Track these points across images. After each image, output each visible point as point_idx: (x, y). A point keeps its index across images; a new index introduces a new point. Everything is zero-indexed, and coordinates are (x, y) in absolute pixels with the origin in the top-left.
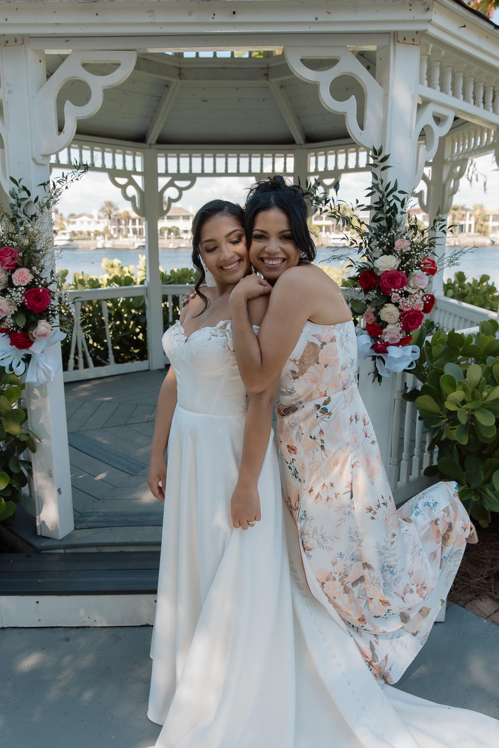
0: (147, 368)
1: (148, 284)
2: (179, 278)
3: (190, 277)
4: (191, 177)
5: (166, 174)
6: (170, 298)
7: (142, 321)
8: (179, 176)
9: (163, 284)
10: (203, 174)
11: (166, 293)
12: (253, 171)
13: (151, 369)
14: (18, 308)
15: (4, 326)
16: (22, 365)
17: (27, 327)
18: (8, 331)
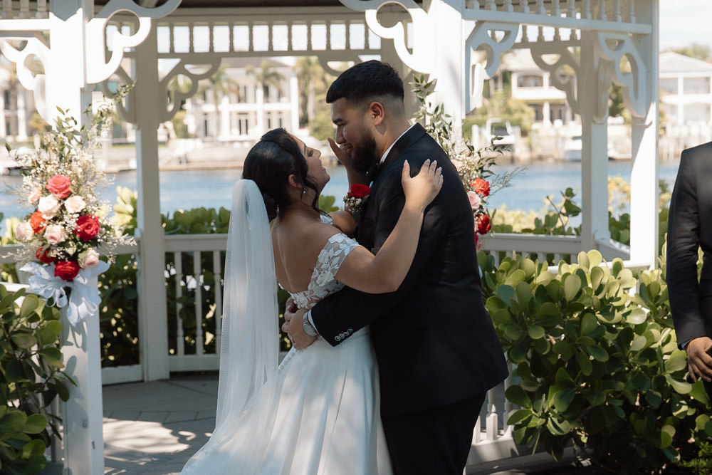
0: (139, 378)
1: (142, 233)
2: (192, 224)
3: (209, 223)
4: (213, 59)
5: (172, 54)
6: (178, 259)
7: (130, 297)
8: (192, 57)
9: (166, 234)
10: (231, 53)
11: (170, 250)
12: (315, 47)
13: (146, 379)
14: (69, 235)
15: (53, 254)
16: (65, 297)
17: (76, 254)
18: (56, 260)
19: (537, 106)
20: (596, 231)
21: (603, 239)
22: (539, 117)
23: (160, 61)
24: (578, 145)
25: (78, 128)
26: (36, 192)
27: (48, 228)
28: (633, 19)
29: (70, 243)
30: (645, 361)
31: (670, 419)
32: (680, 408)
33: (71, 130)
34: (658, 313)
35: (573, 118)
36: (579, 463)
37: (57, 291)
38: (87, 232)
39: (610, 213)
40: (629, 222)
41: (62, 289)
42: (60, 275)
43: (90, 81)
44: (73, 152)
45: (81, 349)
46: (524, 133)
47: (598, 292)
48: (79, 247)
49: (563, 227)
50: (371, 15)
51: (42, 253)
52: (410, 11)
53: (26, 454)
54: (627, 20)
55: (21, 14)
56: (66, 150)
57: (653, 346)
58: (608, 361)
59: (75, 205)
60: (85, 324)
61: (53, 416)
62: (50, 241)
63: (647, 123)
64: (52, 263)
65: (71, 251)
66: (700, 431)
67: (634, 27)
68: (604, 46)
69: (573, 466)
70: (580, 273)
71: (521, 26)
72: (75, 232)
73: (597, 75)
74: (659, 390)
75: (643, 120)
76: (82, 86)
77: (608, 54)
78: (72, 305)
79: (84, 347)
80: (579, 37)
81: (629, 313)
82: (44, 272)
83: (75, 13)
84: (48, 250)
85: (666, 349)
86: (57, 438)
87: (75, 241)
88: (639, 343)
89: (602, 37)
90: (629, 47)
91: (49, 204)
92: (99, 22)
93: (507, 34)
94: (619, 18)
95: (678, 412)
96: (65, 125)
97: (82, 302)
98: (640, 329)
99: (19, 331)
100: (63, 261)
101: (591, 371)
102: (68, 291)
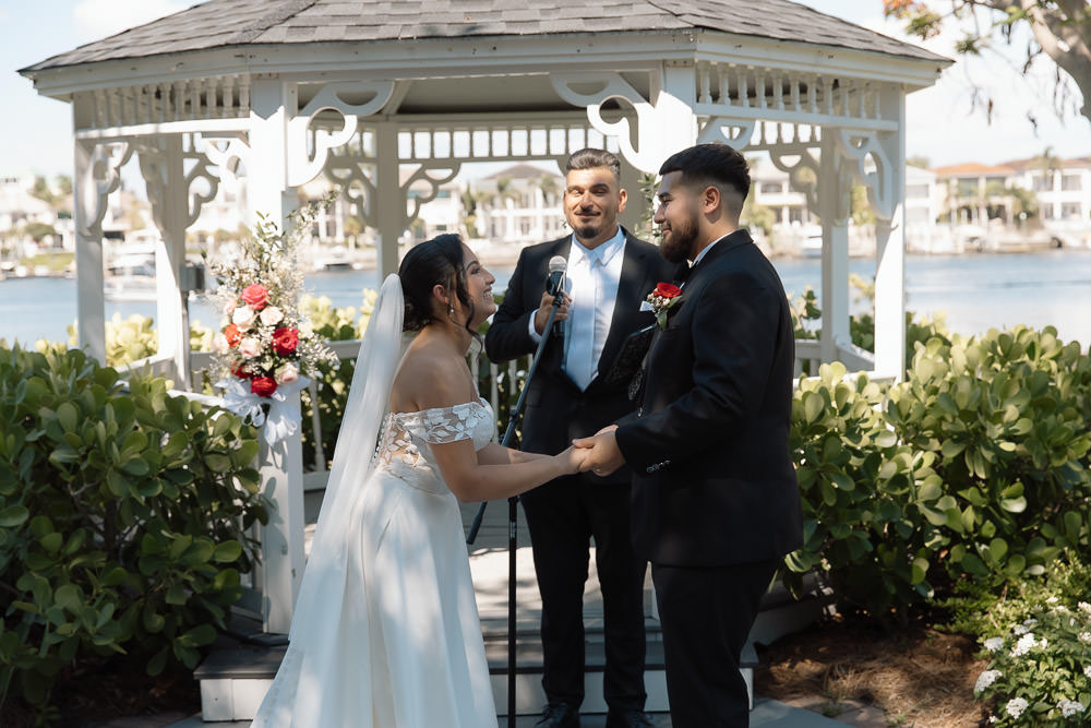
4: (454, 163)
5: (413, 160)
8: (433, 162)
10: (472, 158)
12: (553, 152)
14: (265, 349)
15: (248, 370)
16: (262, 414)
17: (273, 369)
18: (251, 375)
19: (778, 210)
20: (836, 336)
21: (844, 344)
22: (779, 219)
23: (402, 167)
24: (818, 244)
25: (279, 233)
26: (231, 303)
27: (244, 341)
28: (879, 115)
29: (267, 357)
30: (895, 489)
31: (922, 550)
32: (933, 538)
33: (272, 235)
34: (908, 431)
35: (809, 220)
36: (820, 592)
37: (255, 409)
38: (284, 347)
39: (852, 318)
40: (873, 326)
41: (259, 406)
42: (256, 391)
43: (291, 184)
44: (273, 259)
45: (281, 470)
46: (766, 233)
47: (843, 413)
48: (276, 362)
49: (802, 330)
50: (593, 111)
51: (236, 368)
52: (636, 106)
53: (218, 584)
54: (872, 116)
55: (208, 115)
56: (266, 257)
57: (902, 472)
58: (855, 491)
59: (271, 316)
60: (284, 443)
61: (254, 541)
62: (245, 355)
63: (893, 225)
64: (249, 379)
65: (267, 366)
66: (955, 563)
67: (879, 124)
68: (848, 144)
69: (813, 596)
70: (823, 392)
71: (758, 124)
72: (271, 345)
73: (837, 176)
74: (909, 518)
75: (889, 223)
76: (284, 189)
77: (851, 153)
78: (270, 423)
79: (284, 468)
80: (819, 138)
81: (876, 435)
82: (240, 388)
83: (276, 111)
84: (243, 365)
85: (918, 474)
86: (257, 564)
87: (272, 355)
88: (888, 469)
89: (846, 135)
90: (874, 144)
91: (244, 316)
92: (303, 121)
93: (743, 130)
94: (864, 114)
95: (931, 543)
96: (265, 230)
97: (280, 420)
98: (890, 452)
99: (212, 452)
100: (259, 377)
101: (835, 501)
102: (266, 409)
